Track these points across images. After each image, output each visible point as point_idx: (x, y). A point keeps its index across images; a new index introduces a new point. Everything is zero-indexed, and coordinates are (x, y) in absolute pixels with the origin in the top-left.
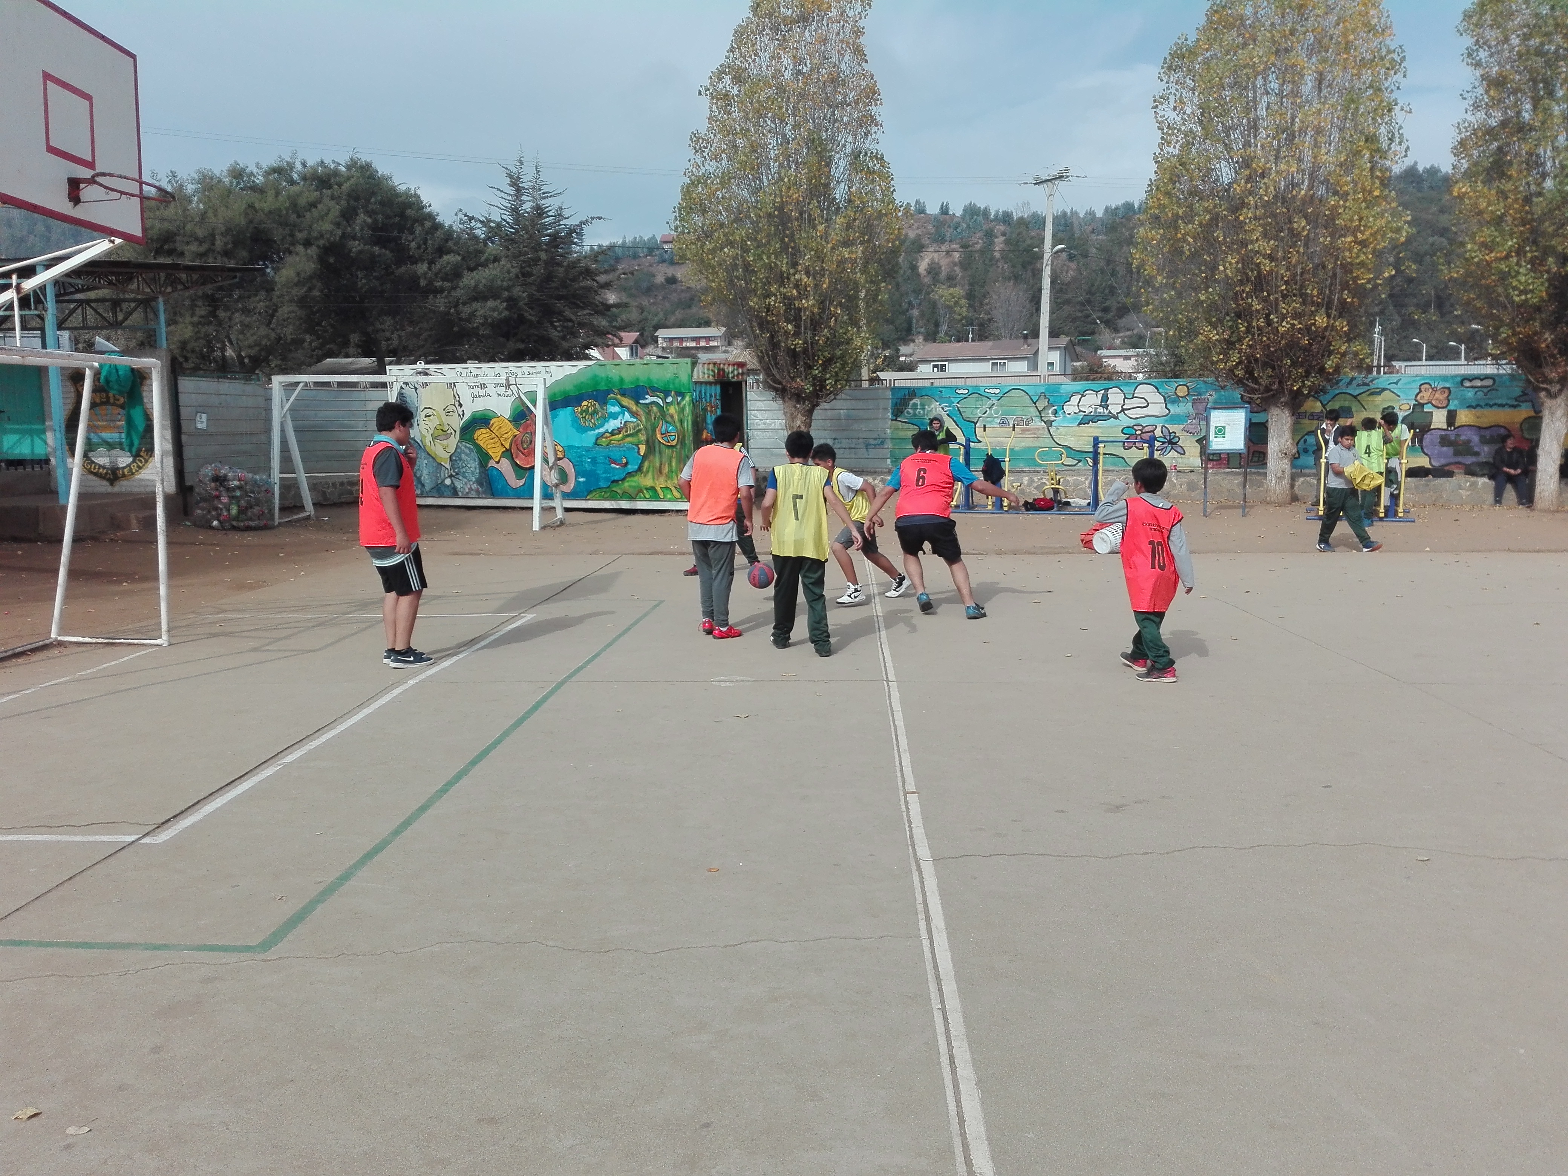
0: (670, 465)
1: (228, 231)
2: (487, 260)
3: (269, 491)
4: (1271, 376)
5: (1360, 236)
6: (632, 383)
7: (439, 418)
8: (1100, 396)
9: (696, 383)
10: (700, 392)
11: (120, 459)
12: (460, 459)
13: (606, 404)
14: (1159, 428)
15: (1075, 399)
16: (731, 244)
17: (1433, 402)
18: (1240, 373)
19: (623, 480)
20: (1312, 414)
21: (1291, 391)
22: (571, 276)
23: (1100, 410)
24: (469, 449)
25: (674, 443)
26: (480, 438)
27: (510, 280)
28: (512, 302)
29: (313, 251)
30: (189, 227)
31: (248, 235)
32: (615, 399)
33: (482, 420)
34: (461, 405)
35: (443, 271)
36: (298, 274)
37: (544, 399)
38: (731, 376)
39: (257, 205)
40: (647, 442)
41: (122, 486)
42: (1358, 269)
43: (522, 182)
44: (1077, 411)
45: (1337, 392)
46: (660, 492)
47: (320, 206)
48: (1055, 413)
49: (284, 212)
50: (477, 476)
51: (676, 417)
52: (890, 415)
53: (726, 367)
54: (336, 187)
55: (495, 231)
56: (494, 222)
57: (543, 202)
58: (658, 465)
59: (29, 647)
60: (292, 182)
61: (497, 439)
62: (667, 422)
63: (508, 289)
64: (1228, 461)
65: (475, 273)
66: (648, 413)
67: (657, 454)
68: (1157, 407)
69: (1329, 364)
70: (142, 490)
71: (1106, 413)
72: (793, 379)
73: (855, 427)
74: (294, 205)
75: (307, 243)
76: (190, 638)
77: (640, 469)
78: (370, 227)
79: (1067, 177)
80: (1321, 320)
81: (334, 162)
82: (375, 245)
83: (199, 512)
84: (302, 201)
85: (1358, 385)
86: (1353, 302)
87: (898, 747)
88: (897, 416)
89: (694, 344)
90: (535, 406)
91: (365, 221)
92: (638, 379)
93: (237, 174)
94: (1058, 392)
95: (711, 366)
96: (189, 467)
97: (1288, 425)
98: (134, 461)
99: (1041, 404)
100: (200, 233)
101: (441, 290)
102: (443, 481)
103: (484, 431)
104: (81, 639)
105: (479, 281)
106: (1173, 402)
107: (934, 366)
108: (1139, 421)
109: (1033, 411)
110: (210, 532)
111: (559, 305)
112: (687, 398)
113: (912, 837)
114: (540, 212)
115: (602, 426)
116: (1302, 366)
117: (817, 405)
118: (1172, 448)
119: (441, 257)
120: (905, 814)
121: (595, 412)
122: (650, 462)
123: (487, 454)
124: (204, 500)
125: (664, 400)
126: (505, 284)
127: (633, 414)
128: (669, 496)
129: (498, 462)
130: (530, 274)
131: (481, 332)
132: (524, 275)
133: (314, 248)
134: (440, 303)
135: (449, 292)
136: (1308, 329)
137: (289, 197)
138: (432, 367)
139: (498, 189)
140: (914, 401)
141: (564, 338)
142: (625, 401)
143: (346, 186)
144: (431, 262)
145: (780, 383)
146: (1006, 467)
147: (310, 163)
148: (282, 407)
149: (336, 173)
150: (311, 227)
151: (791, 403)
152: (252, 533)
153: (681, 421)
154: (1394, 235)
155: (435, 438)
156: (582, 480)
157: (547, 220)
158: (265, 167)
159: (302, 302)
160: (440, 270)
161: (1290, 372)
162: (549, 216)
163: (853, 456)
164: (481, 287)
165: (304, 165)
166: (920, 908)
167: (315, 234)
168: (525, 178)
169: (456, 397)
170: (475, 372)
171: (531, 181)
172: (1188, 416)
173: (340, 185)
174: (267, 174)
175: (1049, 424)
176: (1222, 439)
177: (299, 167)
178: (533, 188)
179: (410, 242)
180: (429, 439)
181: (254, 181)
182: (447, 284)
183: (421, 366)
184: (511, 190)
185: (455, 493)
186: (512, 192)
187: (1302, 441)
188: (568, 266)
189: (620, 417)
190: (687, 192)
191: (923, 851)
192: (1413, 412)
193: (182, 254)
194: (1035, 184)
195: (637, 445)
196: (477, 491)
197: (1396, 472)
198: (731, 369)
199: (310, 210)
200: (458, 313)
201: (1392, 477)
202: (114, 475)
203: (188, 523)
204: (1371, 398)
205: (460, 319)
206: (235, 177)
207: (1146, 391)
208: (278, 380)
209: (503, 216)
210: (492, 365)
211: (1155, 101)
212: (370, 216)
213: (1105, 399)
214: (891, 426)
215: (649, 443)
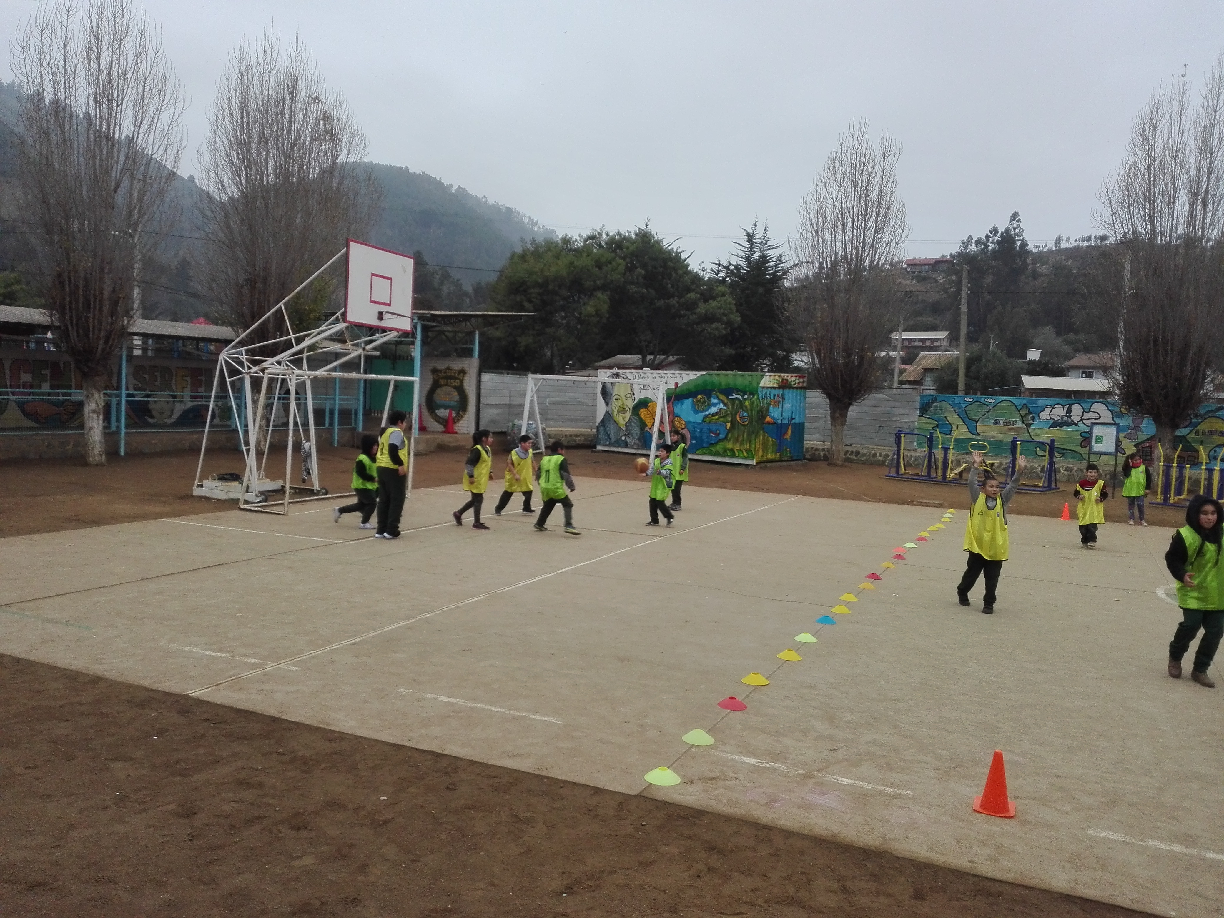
7: (622, 401)
8: (1066, 409)
10: (766, 393)
12: (631, 425)
13: (710, 397)
15: (1048, 410)
19: (716, 443)
23: (1065, 418)
24: (636, 419)
25: (746, 423)
26: (642, 414)
32: (716, 395)
33: (644, 403)
34: (634, 394)
37: (665, 394)
38: (793, 383)
43: (755, 239)
44: (1049, 418)
46: (737, 453)
47: (613, 263)
48: (1033, 418)
49: (591, 267)
50: (639, 435)
51: (749, 407)
52: (918, 413)
53: (789, 378)
54: (626, 248)
56: (732, 266)
57: (767, 252)
58: (736, 436)
60: (599, 245)
61: (652, 415)
62: (744, 411)
63: (727, 315)
65: (706, 304)
66: (733, 405)
67: (736, 430)
68: (1107, 419)
71: (1070, 421)
73: (895, 419)
74: (598, 262)
77: (726, 438)
78: (643, 276)
81: (628, 231)
82: (646, 287)
84: (604, 259)
88: (923, 414)
89: (920, 344)
92: (729, 384)
94: (1035, 404)
95: (777, 377)
99: (1024, 412)
101: (684, 315)
102: (621, 437)
103: (644, 409)
105: (709, 310)
106: (1117, 416)
109: (1017, 417)
112: (756, 397)
114: (764, 259)
115: (707, 410)
117: (851, 404)
119: (686, 294)
121: (704, 402)
122: (732, 434)
123: (646, 423)
125: (742, 397)
126: (726, 312)
127: (725, 404)
128: (741, 456)
129: (650, 429)
135: (688, 317)
137: (596, 257)
139: (739, 244)
140: (936, 404)
142: (722, 397)
143: (633, 247)
144: (680, 298)
147: (611, 234)
148: (532, 391)
149: (627, 239)
150: (606, 276)
151: (833, 402)
153: (751, 410)
155: (619, 412)
156: (694, 442)
157: (769, 264)
158: (585, 236)
160: (684, 303)
162: (771, 262)
164: (709, 313)
165: (607, 234)
167: (609, 282)
168: (757, 236)
169: (632, 389)
170: (643, 375)
171: (760, 239)
172: (1129, 427)
173: (629, 247)
174: (586, 240)
175: (1028, 426)
176: (1100, 445)
177: (605, 236)
178: (762, 242)
179: (668, 284)
180: (616, 412)
181: (576, 245)
182: (688, 312)
184: (747, 244)
185: (626, 445)
186: (747, 246)
187: (1213, 451)
189: (718, 406)
195: (726, 423)
196: (638, 444)
198: (793, 379)
199: (607, 266)
200: (694, 330)
206: (565, 243)
207: (1097, 407)
208: (531, 377)
209: (740, 262)
212: (644, 269)
213: (1069, 411)
214: (919, 420)
215: (733, 423)
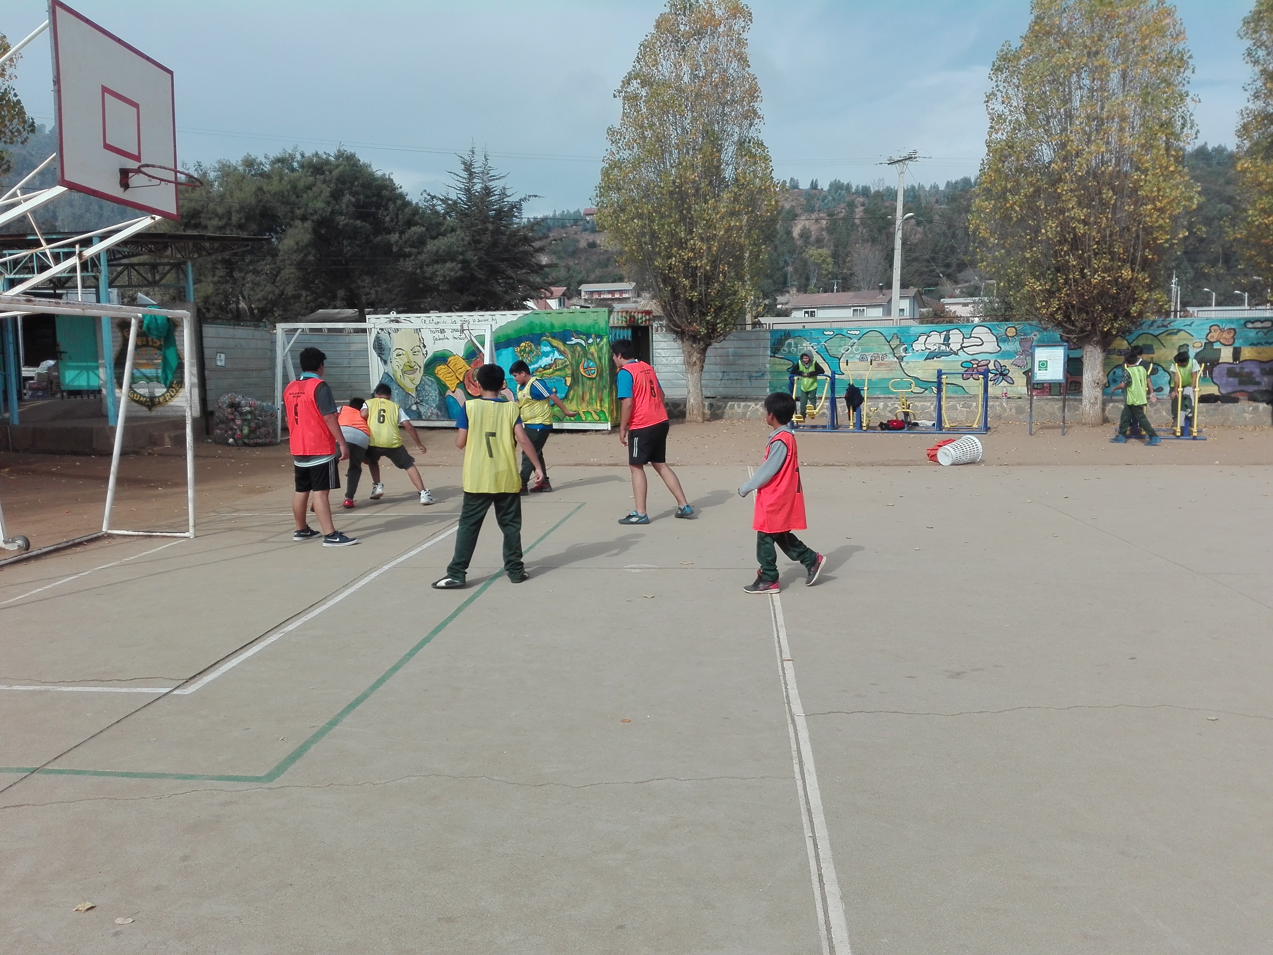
0: (591, 394)
1: (242, 209)
2: (446, 230)
3: (273, 415)
4: (1085, 320)
5: (1158, 204)
6: (560, 328)
7: (408, 357)
8: (943, 336)
9: (612, 327)
10: (615, 335)
11: (156, 390)
12: (424, 389)
13: (539, 344)
14: (992, 363)
15: (922, 339)
16: (640, 216)
17: (1221, 340)
18: (1059, 317)
20: (1120, 351)
21: (1102, 332)
22: (512, 243)
23: (943, 347)
24: (431, 381)
25: (594, 376)
26: (440, 373)
27: (464, 246)
28: (465, 263)
29: (308, 224)
30: (211, 205)
31: (257, 212)
32: (547, 341)
33: (441, 359)
34: (425, 346)
35: (411, 239)
36: (297, 243)
37: (491, 341)
38: (640, 321)
39: (265, 188)
40: (573, 375)
41: (158, 411)
42: (1157, 231)
43: (474, 168)
44: (924, 348)
45: (1141, 332)
46: (582, 415)
47: (314, 189)
48: (906, 350)
49: (286, 193)
50: (437, 402)
51: (596, 355)
52: (769, 353)
53: (636, 314)
54: (327, 173)
55: (452, 206)
56: (451, 200)
57: (491, 183)
58: (581, 393)
59: (85, 538)
60: (293, 170)
61: (453, 374)
62: (588, 359)
63: (462, 253)
64: (1050, 389)
65: (436, 241)
66: (573, 352)
67: (580, 385)
68: (991, 345)
69: (1134, 310)
70: (174, 414)
71: (948, 350)
72: (690, 323)
73: (741, 362)
74: (294, 188)
75: (304, 219)
76: (212, 532)
78: (354, 205)
79: (915, 158)
80: (1126, 273)
81: (325, 153)
82: (358, 219)
83: (218, 431)
84: (301, 185)
85: (1158, 327)
86: (1153, 258)
87: (776, 623)
88: (775, 353)
89: (610, 296)
90: (483, 346)
91: (349, 200)
92: (565, 325)
93: (249, 163)
94: (908, 333)
95: (624, 314)
96: (210, 396)
97: (1100, 360)
98: (167, 392)
99: (895, 343)
100: (220, 210)
101: (410, 255)
102: (410, 407)
103: (442, 367)
104: (126, 532)
105: (439, 248)
106: (1004, 341)
107: (806, 312)
108: (975, 357)
109: (887, 349)
110: (228, 448)
111: (503, 266)
112: (605, 340)
113: (787, 696)
114: (488, 191)
115: (536, 362)
116: (1111, 311)
117: (710, 344)
118: (1003, 379)
119: (409, 228)
120: (782, 678)
121: (531, 351)
122: (575, 391)
123: (445, 385)
124: (222, 422)
125: (586, 341)
126: (460, 249)
127: (561, 353)
128: (590, 419)
129: (453, 392)
130: (480, 242)
131: (441, 288)
132: (475, 242)
133: (309, 222)
134: (408, 265)
135: (416, 257)
136: (1116, 280)
137: (290, 182)
138: (402, 316)
139: (455, 174)
140: (789, 341)
141: (506, 292)
142: (555, 343)
143: (336, 172)
144: (402, 233)
145: (679, 327)
146: (865, 394)
147: (307, 154)
148: (284, 349)
149: (327, 162)
150: (307, 205)
151: (688, 343)
152: (260, 449)
153: (600, 358)
154: (1187, 203)
155: (404, 372)
157: (493, 198)
158: (271, 158)
159: (300, 265)
160: (408, 240)
161: (1101, 316)
162: (495, 195)
163: (739, 385)
164: (441, 251)
165: (303, 156)
166: (795, 754)
167: (310, 211)
168: (476, 165)
169: (421, 340)
170: (436, 320)
171: (480, 167)
172: (1016, 353)
173: (331, 172)
174: (273, 163)
175: (901, 359)
176: (1045, 372)
177: (298, 157)
178: (483, 173)
179: (385, 216)
180: (399, 373)
181: (262, 169)
182: (414, 250)
183: (393, 315)
184: (465, 174)
185: (419, 417)
186: (466, 176)
187: (1112, 373)
188: (510, 234)
189: (551, 355)
190: (606, 173)
191: (797, 708)
192: (1204, 348)
193: (206, 227)
194: (889, 164)
195: (564, 378)
197: (1190, 399)
198: (640, 316)
199: (306, 192)
200: (423, 272)
201: (1187, 403)
202: (151, 402)
203: (209, 441)
204: (1169, 337)
205: (425, 278)
206: (247, 166)
207: (981, 332)
208: (281, 327)
209: (459, 195)
210: (449, 314)
211: (987, 96)
212: (354, 196)
213: (947, 338)
214: (770, 361)
215: (574, 376)
